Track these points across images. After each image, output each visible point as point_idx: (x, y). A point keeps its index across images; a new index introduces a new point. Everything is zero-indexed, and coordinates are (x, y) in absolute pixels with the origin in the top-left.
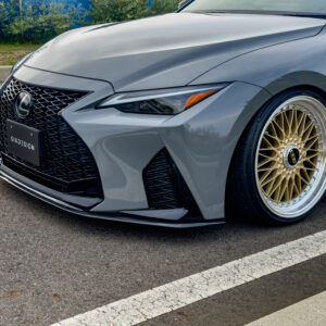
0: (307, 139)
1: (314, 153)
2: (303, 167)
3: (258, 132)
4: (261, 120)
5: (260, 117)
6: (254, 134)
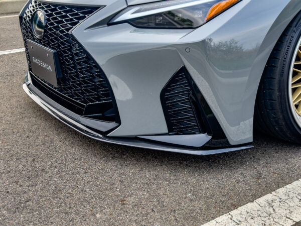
3: (293, 44)
4: (297, 30)
5: (296, 27)
6: (288, 46)
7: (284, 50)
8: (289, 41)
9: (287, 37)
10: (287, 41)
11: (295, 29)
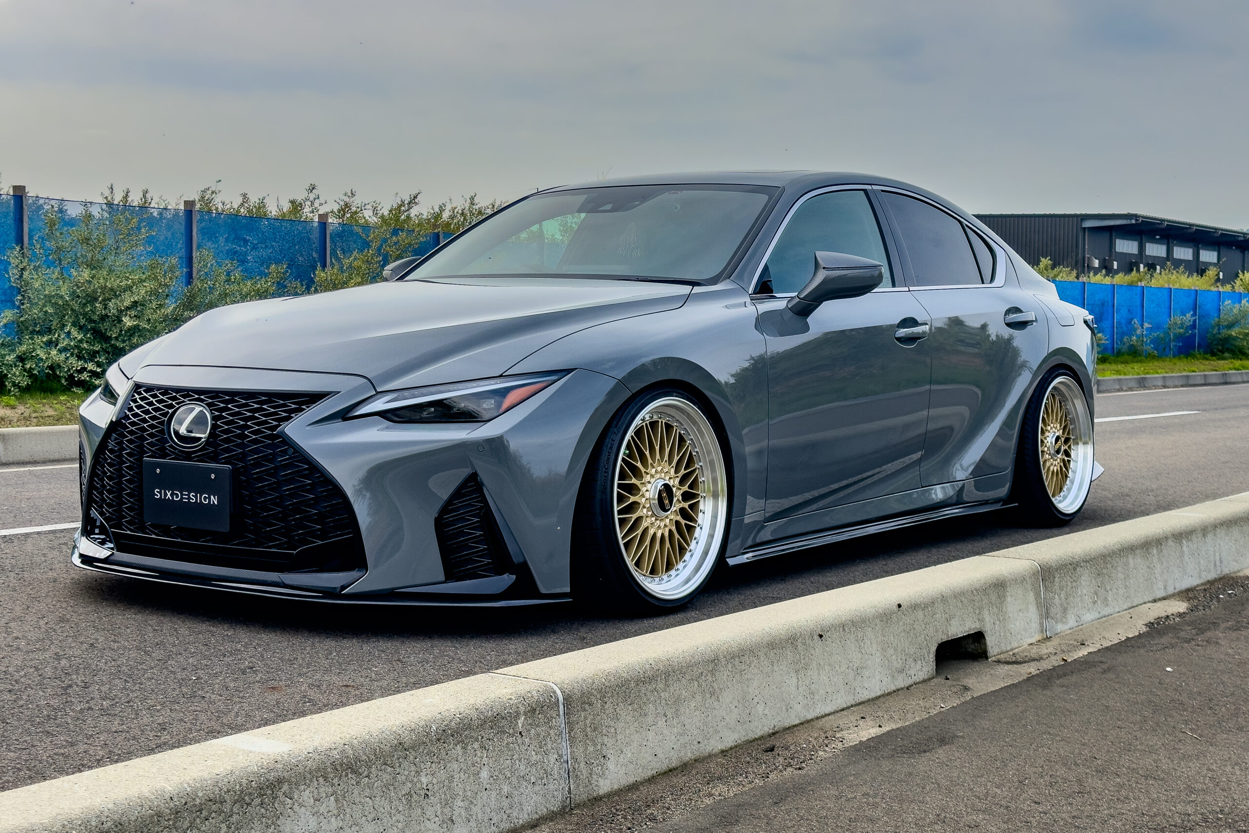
0: (683, 472)
1: (695, 496)
2: (679, 518)
3: (614, 450)
4: (618, 432)
5: (616, 427)
6: (609, 452)
7: (604, 458)
8: (609, 446)
9: (607, 440)
10: (607, 446)
11: (615, 430)
